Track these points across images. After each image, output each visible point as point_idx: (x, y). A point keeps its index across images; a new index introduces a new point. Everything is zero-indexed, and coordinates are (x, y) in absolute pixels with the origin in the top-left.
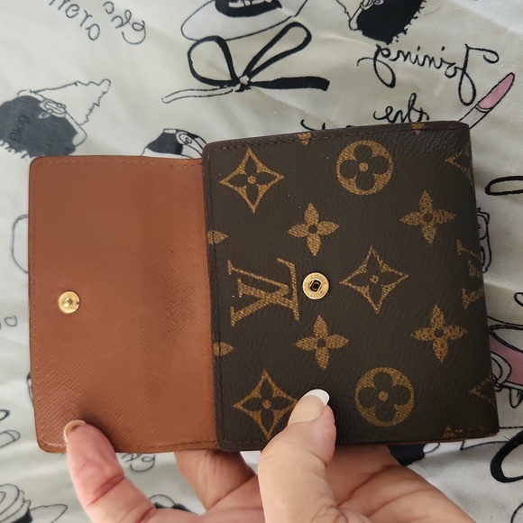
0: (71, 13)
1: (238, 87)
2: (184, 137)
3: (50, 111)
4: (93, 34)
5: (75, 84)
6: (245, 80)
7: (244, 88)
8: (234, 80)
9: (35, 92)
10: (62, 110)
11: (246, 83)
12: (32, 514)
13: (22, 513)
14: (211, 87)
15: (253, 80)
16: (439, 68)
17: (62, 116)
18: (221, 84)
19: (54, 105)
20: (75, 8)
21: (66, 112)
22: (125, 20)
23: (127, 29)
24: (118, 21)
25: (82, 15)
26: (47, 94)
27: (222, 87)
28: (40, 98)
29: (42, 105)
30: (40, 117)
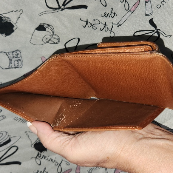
2: (46, 26)
3: (6, 20)
10: (9, 20)
17: (9, 21)
19: (7, 18)
21: (10, 20)
28: (2, 16)
29: (3, 18)
30: (3, 22)
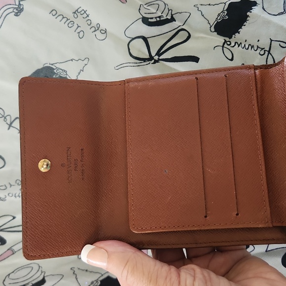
0: (70, 25)
1: (153, 61)
4: (81, 36)
5: (72, 60)
6: (156, 58)
7: (156, 62)
8: (151, 58)
9: (52, 64)
11: (157, 59)
12: (46, 278)
13: (41, 278)
14: (139, 61)
15: (161, 58)
16: (256, 50)
18: (144, 60)
20: (72, 23)
22: (97, 29)
23: (98, 33)
24: (93, 29)
25: (75, 26)
26: (57, 65)
27: (144, 62)
